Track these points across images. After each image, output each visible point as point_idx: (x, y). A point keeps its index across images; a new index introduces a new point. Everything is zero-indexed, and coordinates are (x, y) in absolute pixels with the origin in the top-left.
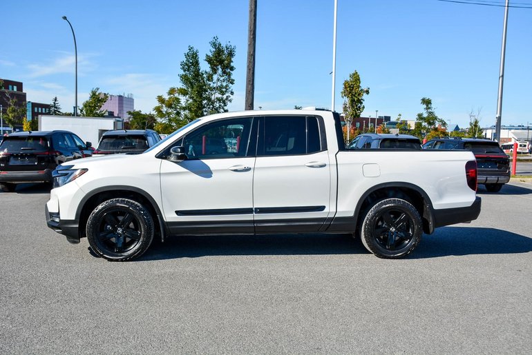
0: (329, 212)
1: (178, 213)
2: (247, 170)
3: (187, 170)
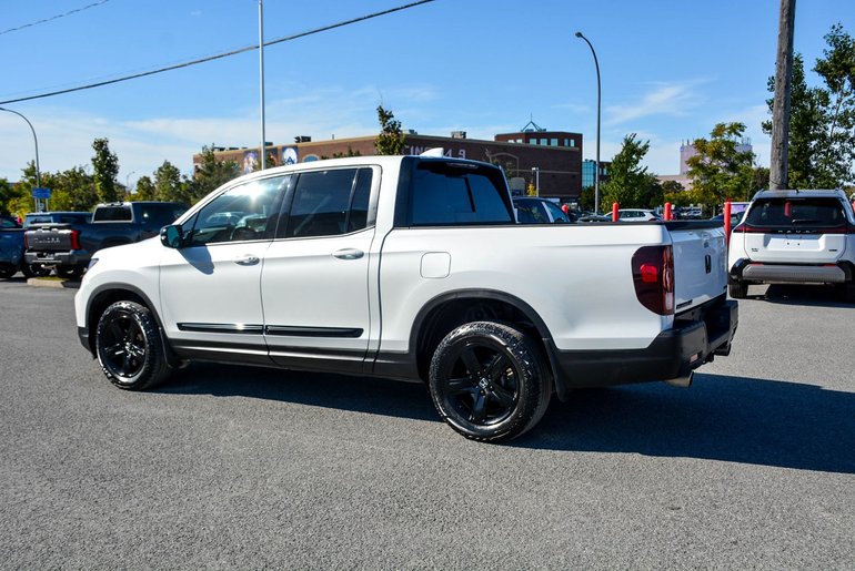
0: (369, 339)
1: (181, 326)
2: (255, 262)
3: (187, 262)
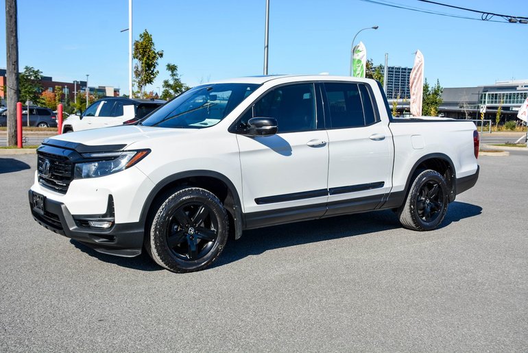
0: (387, 187)
1: (259, 201)
2: (323, 145)
3: (267, 147)
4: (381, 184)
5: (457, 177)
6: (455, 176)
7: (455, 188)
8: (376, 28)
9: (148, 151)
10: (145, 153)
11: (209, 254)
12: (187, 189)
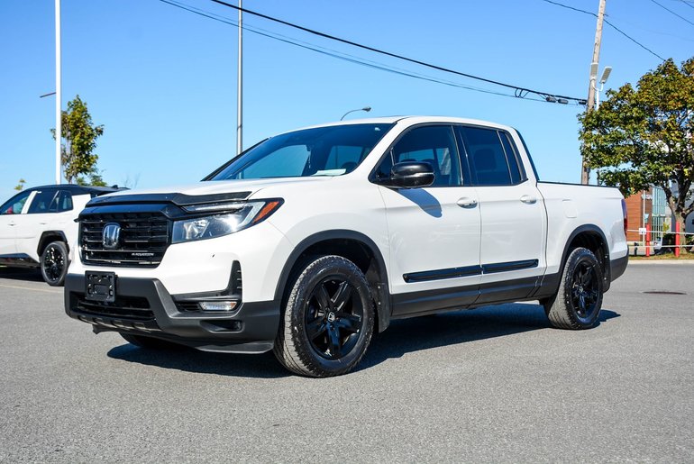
0: (541, 267)
1: (409, 278)
2: (474, 205)
3: (416, 205)
4: (534, 263)
5: (611, 259)
6: (608, 256)
7: (609, 272)
8: (368, 110)
9: (280, 201)
10: (276, 203)
11: (354, 350)
12: (327, 257)
